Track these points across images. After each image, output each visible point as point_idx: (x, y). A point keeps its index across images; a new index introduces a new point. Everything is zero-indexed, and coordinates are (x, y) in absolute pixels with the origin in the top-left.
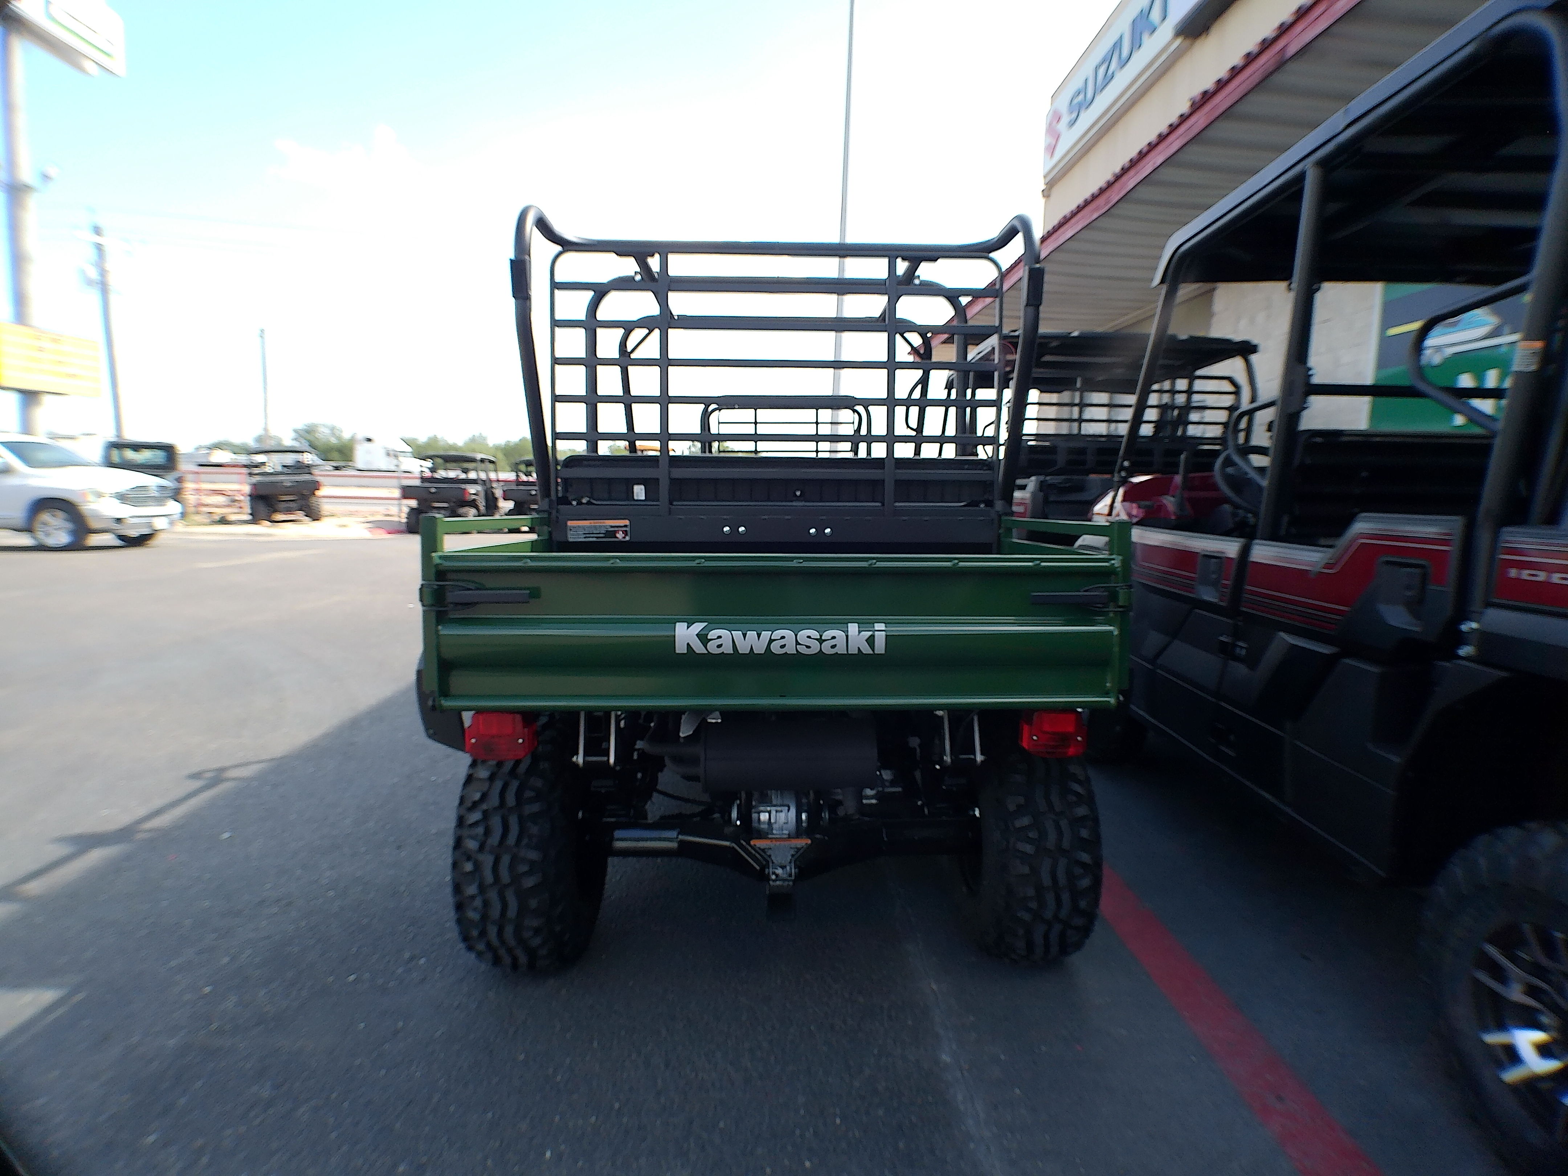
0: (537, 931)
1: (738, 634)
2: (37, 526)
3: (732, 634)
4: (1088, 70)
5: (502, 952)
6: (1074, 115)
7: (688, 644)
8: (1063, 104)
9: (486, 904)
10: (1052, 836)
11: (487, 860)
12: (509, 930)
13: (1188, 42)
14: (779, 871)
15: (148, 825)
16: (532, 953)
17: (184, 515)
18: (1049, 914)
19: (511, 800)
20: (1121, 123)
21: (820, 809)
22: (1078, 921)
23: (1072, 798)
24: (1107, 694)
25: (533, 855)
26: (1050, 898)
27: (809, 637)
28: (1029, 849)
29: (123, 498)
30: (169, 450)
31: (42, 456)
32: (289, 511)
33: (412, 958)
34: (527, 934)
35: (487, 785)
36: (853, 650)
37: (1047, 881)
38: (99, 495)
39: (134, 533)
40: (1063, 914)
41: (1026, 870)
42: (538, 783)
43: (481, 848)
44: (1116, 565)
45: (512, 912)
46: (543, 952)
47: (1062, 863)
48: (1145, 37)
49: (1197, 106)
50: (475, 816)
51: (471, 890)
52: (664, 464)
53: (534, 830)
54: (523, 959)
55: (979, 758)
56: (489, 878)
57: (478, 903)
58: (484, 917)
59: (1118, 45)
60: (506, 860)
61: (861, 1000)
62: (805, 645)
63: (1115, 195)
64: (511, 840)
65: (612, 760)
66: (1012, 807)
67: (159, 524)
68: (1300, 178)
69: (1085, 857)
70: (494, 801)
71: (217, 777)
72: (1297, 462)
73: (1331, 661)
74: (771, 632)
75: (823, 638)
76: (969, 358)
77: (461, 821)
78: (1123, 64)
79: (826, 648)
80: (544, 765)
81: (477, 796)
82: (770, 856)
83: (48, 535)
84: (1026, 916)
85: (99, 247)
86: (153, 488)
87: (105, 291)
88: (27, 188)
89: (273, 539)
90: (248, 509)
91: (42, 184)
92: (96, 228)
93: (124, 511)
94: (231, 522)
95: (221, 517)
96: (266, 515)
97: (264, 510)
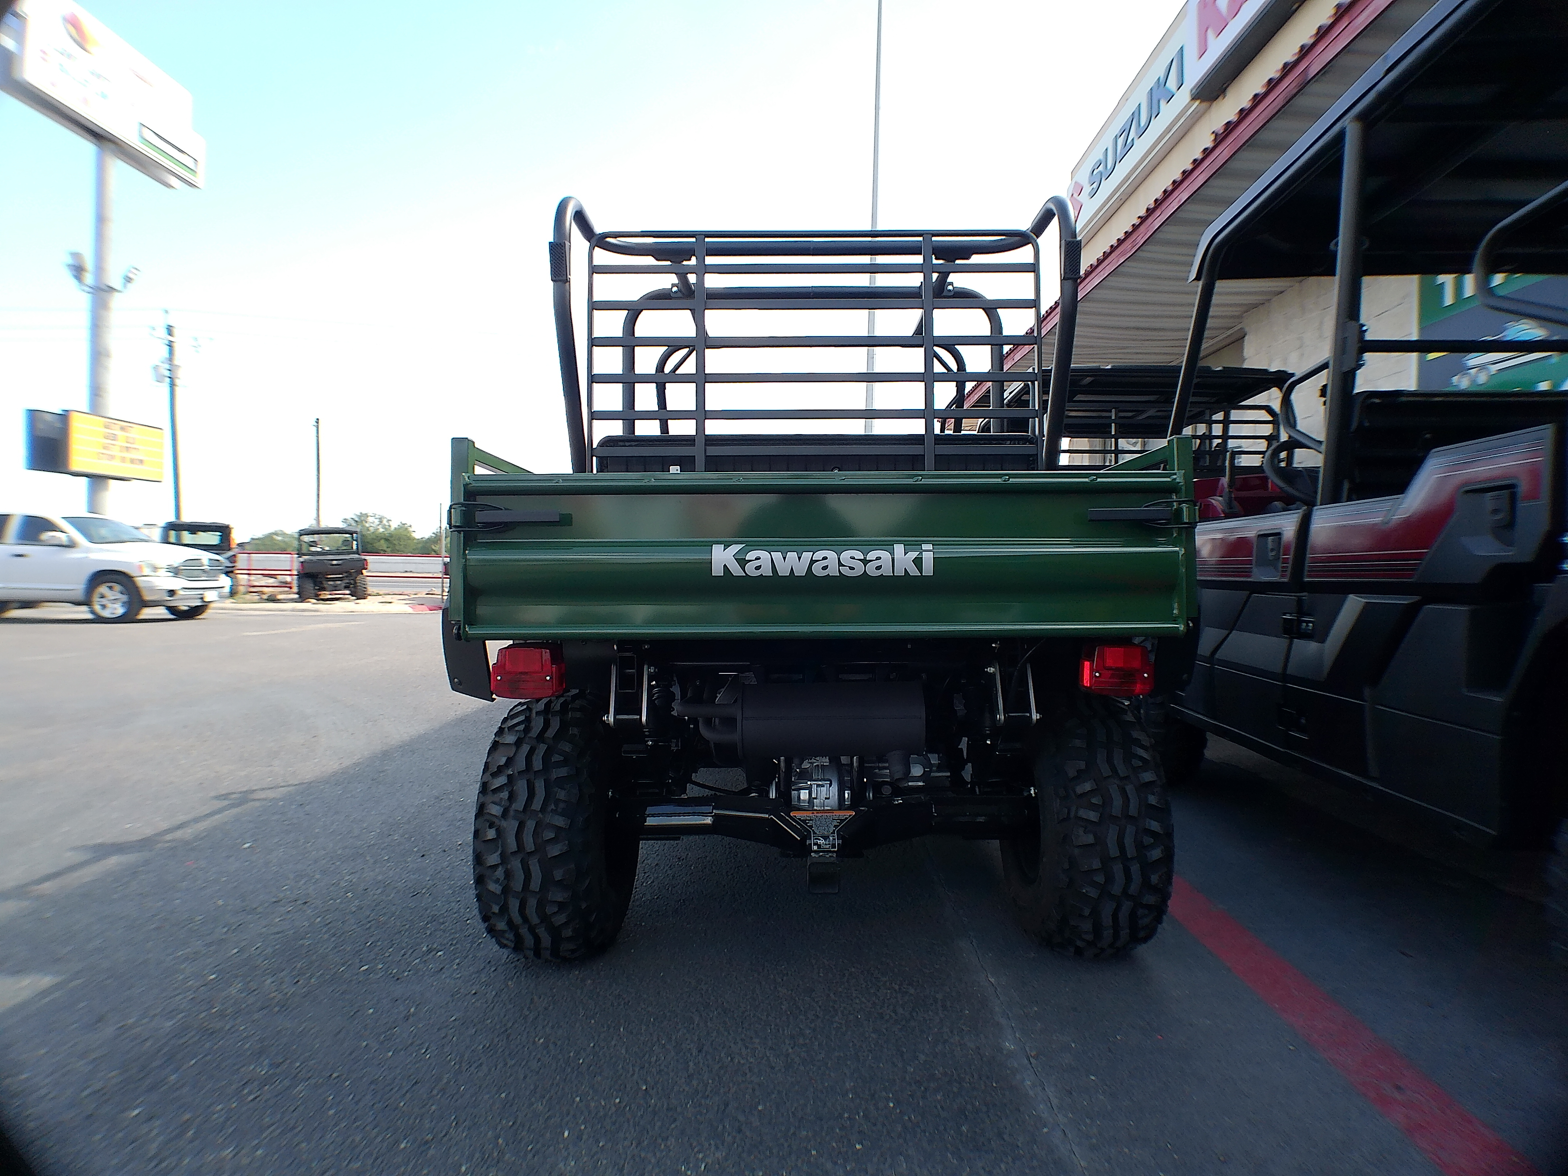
0: (562, 906)
1: (777, 556)
2: (96, 598)
3: (771, 555)
4: (1107, 142)
5: (524, 931)
6: (1095, 185)
7: (725, 566)
8: (1083, 177)
9: (508, 875)
10: (1118, 802)
11: (510, 826)
12: (532, 903)
13: (1205, 105)
14: (821, 842)
15: (169, 837)
16: (555, 932)
17: (233, 593)
18: (1116, 889)
19: (538, 765)
21: (864, 787)
22: (1150, 899)
23: (1137, 763)
24: (1175, 621)
25: (560, 821)
26: (1118, 869)
27: (853, 558)
28: (1093, 816)
29: (176, 572)
30: (224, 530)
31: (104, 532)
32: (336, 588)
33: (429, 951)
34: (550, 909)
35: (514, 749)
36: (899, 572)
37: (1114, 852)
38: (155, 569)
39: (183, 606)
40: (1133, 889)
41: (1090, 839)
42: (567, 747)
43: (505, 814)
44: (1178, 480)
45: (535, 884)
46: (568, 933)
47: (1130, 830)
48: (1163, 103)
50: (502, 780)
51: (493, 859)
52: (700, 443)
53: (561, 795)
54: (546, 940)
55: (1035, 716)
56: (512, 845)
57: (500, 873)
58: (506, 890)
59: (1135, 115)
60: (531, 825)
61: (912, 991)
62: (849, 567)
63: (1140, 238)
64: (537, 805)
65: (644, 719)
66: (1072, 773)
67: (209, 596)
68: (1340, 137)
69: (1155, 826)
70: (521, 764)
71: (245, 798)
72: (1354, 425)
73: (1412, 611)
74: (812, 553)
75: (867, 559)
76: (1005, 368)
77: (484, 788)
78: (1141, 132)
79: (871, 570)
80: (574, 731)
81: (503, 761)
82: (811, 827)
83: (104, 607)
84: (1093, 893)
85: (170, 345)
86: (205, 562)
87: (172, 385)
88: (112, 289)
89: (319, 613)
90: (295, 589)
91: (125, 286)
92: (169, 328)
93: (177, 584)
94: (279, 600)
95: (269, 597)
96: (312, 593)
97: (312, 586)
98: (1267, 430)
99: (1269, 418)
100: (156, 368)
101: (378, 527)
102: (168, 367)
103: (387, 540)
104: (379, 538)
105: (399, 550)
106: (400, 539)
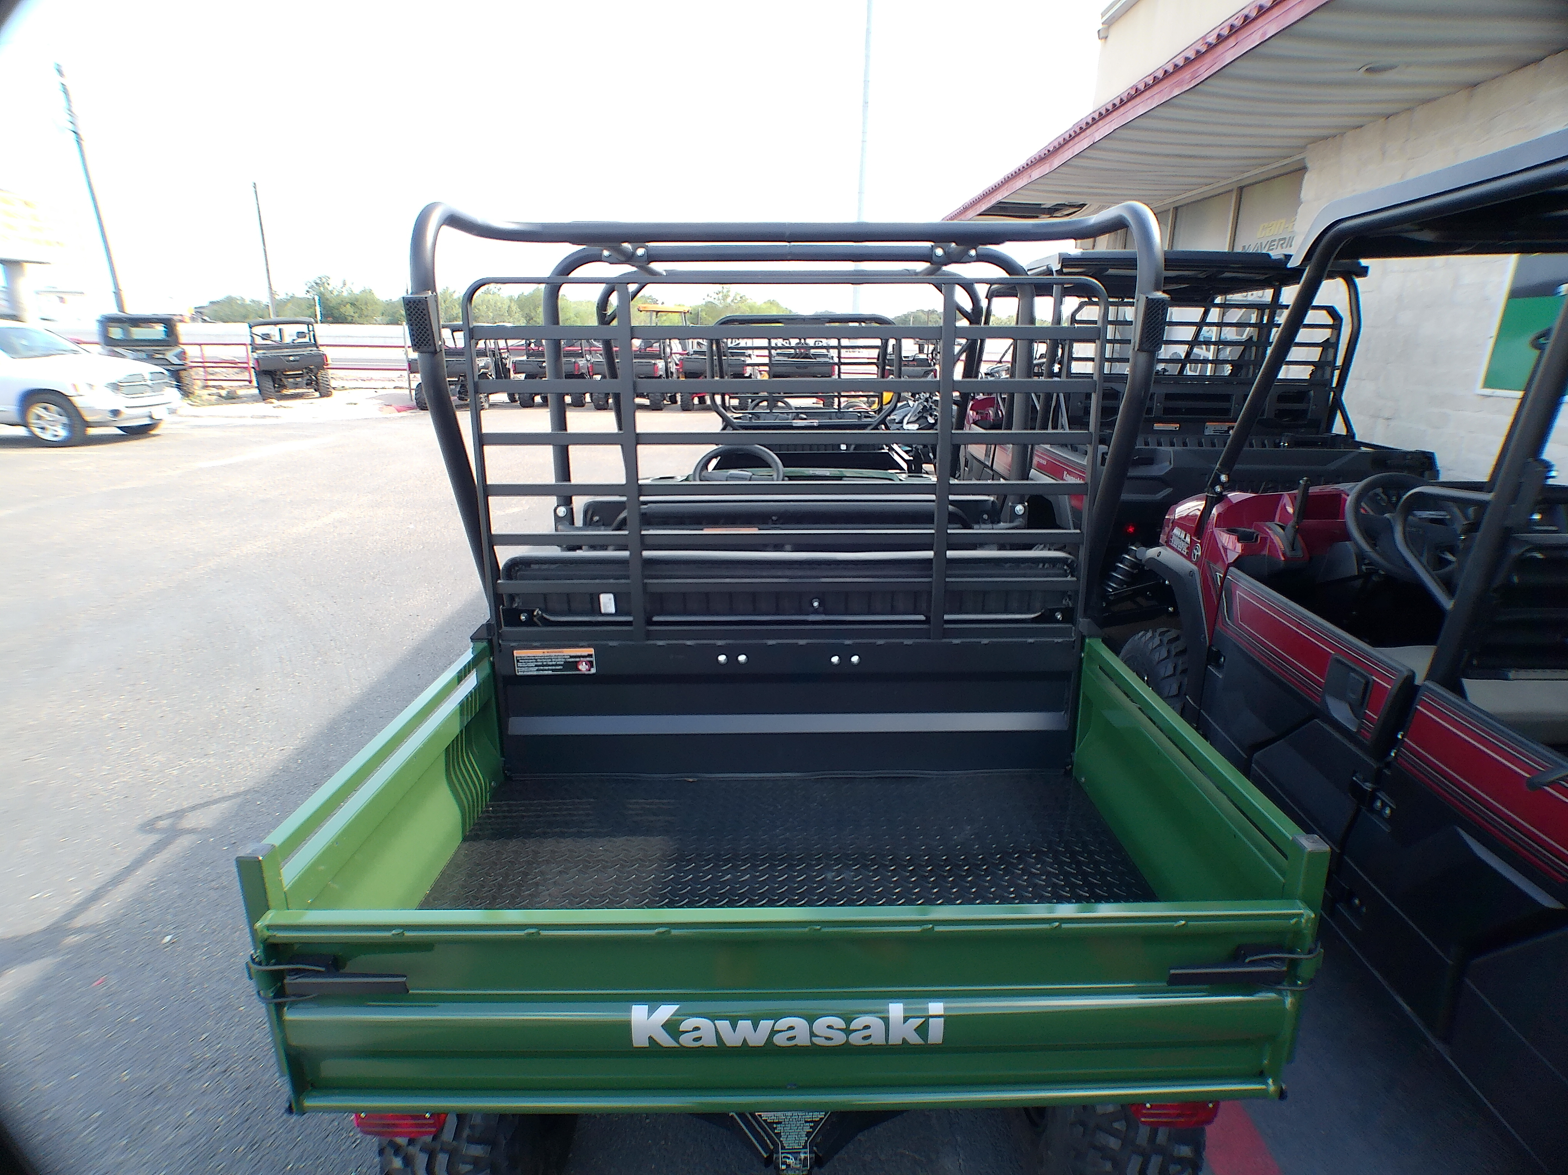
1: (724, 1025)
2: (32, 419)
3: (715, 1024)
7: (650, 1036)
27: (829, 1027)
29: (117, 389)
30: (167, 322)
32: (296, 386)
36: (895, 1041)
38: (92, 387)
39: (134, 423)
62: (824, 1036)
67: (157, 413)
69: (1185, 1151)
71: (174, 827)
74: (773, 1021)
75: (852, 1027)
79: (856, 1040)
83: (43, 429)
85: (65, 89)
86: (144, 375)
87: (79, 142)
89: (279, 420)
90: (255, 383)
92: (59, 67)
93: (119, 401)
94: (239, 397)
95: (228, 392)
96: (273, 390)
97: (272, 383)
99: (1330, 321)
101: (343, 290)
103: (353, 304)
104: (343, 303)
105: (367, 316)
106: (366, 304)
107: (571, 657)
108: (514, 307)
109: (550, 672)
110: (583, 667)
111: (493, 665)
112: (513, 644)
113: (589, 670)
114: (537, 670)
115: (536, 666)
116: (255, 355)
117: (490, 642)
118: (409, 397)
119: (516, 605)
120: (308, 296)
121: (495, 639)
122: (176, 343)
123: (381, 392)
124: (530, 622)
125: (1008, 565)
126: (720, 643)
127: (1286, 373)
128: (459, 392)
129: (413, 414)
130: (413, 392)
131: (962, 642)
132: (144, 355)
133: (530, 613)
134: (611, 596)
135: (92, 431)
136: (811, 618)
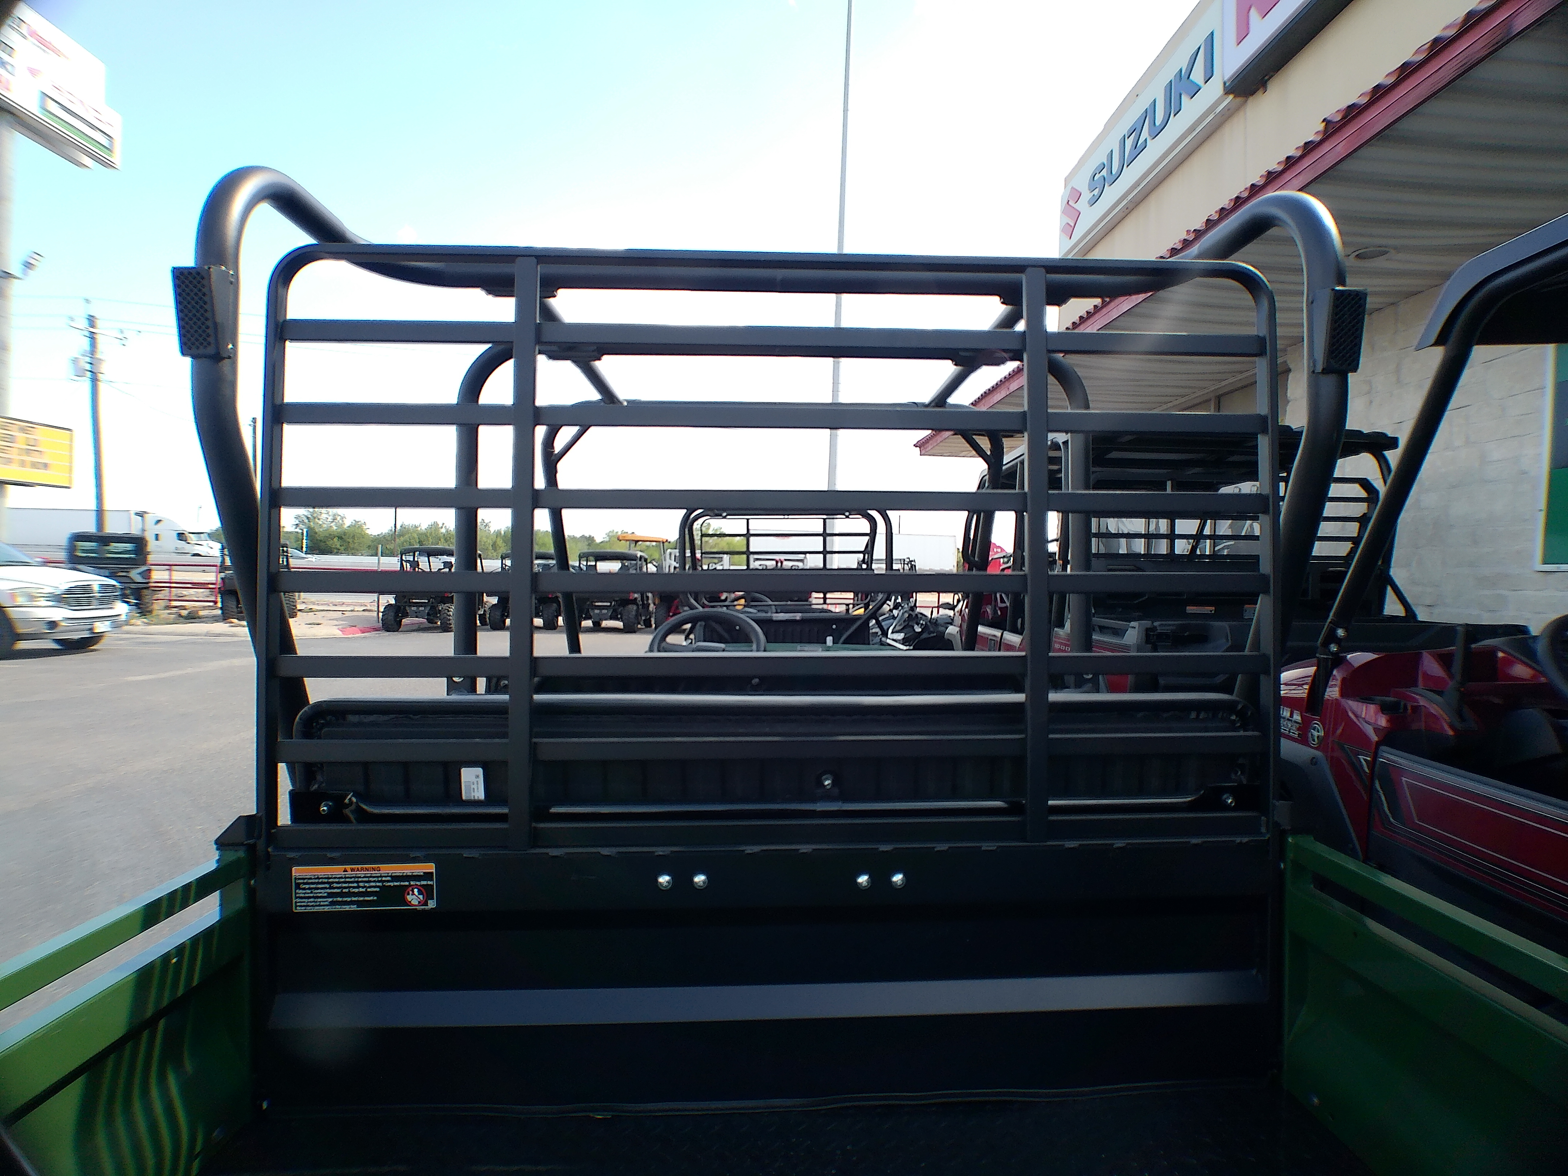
4: (1113, 142)
6: (1096, 192)
13: (1239, 100)
20: (1153, 197)
29: (59, 600)
30: (140, 541)
38: (32, 597)
39: (71, 637)
48: (1184, 98)
49: (1331, 129)
59: (1149, 113)
67: (100, 627)
78: (1156, 133)
85: (92, 337)
86: (96, 588)
87: (95, 380)
88: (8, 275)
89: (235, 639)
90: (219, 605)
91: (25, 273)
92: (91, 318)
93: (59, 614)
94: (199, 618)
95: (189, 613)
96: (235, 610)
97: (235, 603)
98: (1360, 509)
99: (1363, 494)
100: (75, 361)
101: (332, 525)
102: (88, 359)
103: (340, 538)
104: (331, 536)
105: (353, 549)
106: (353, 537)
107: (395, 878)
108: (500, 542)
109: (354, 908)
110: (414, 898)
111: (251, 893)
112: (291, 855)
113: (426, 904)
114: (332, 903)
115: (330, 895)
116: (222, 575)
117: (251, 849)
118: (376, 619)
119: (316, 786)
120: (298, 530)
121: (261, 844)
122: (144, 563)
123: (347, 614)
124: (337, 816)
125: (1140, 715)
126: (660, 851)
127: (1319, 549)
128: (428, 614)
129: (377, 635)
130: (381, 614)
131: (1080, 845)
132: (107, 573)
133: (339, 802)
134: (479, 771)
135: (22, 645)
136: (820, 807)
